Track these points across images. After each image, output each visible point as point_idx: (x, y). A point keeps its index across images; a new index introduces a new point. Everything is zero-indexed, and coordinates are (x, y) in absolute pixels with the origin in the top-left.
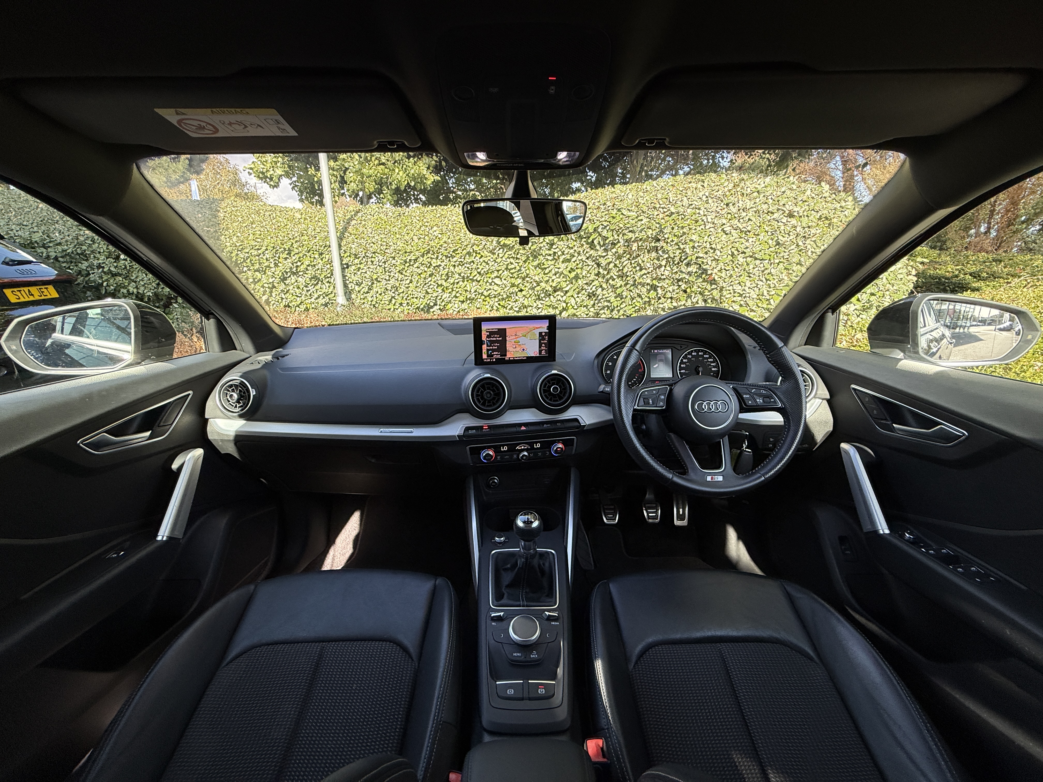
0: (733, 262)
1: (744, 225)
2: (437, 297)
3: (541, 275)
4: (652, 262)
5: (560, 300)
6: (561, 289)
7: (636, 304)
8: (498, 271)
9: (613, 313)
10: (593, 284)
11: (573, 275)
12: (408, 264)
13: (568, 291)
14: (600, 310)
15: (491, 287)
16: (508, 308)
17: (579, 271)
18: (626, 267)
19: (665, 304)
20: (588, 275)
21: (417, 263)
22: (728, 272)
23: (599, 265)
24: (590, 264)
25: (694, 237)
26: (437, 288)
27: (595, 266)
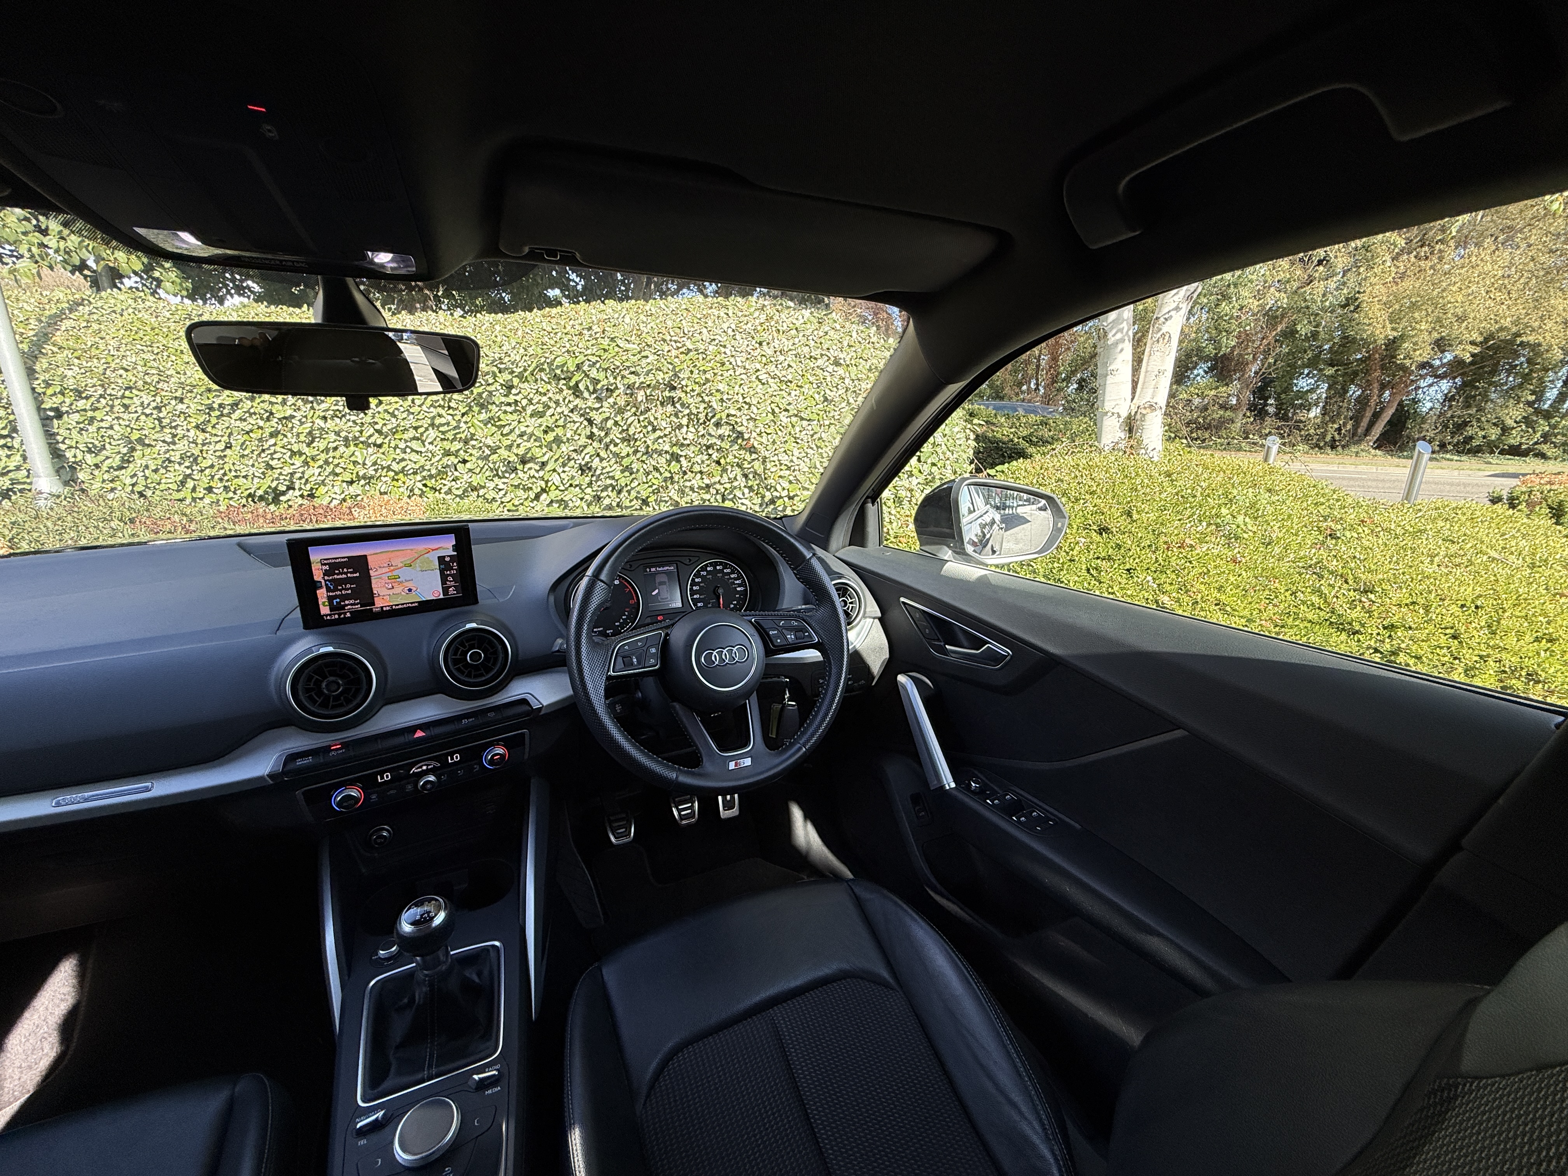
0: (775, 423)
1: (784, 373)
2: (292, 474)
3: (498, 436)
4: (668, 420)
5: (534, 476)
6: (533, 459)
7: (653, 481)
8: (416, 428)
9: (622, 496)
10: (585, 451)
11: (550, 437)
13: (547, 462)
14: (602, 491)
15: (406, 456)
16: (442, 491)
17: (560, 431)
18: (632, 427)
19: (694, 482)
20: (576, 437)
22: (770, 436)
23: (590, 422)
24: (576, 420)
25: (721, 387)
26: (291, 458)
27: (585, 423)
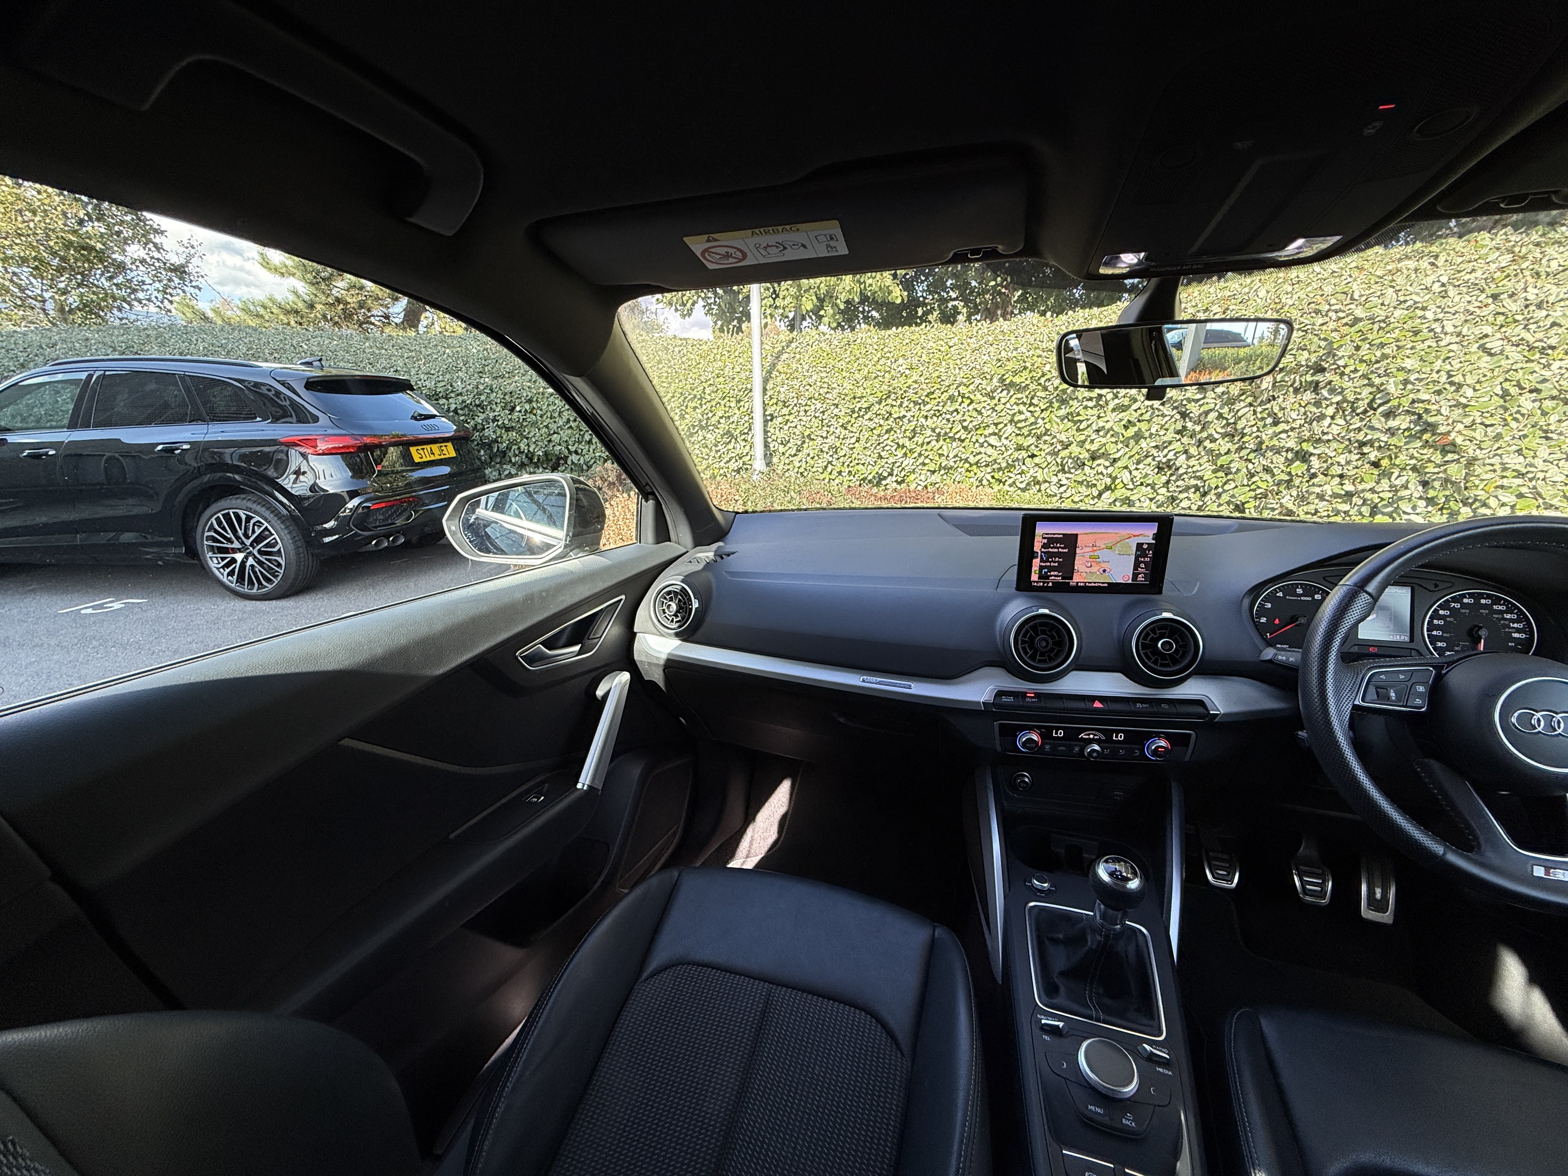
0: (1506, 409)
2: (894, 463)
3: (1073, 431)
4: (1302, 410)
5: (1102, 473)
6: (1106, 455)
7: (1260, 484)
8: (996, 425)
9: (1208, 498)
10: (1170, 448)
11: (1131, 431)
12: (856, 415)
13: (1119, 459)
14: (1180, 492)
15: (983, 450)
16: (1007, 483)
17: (1144, 426)
18: (1244, 420)
19: (1326, 487)
20: (1162, 432)
21: (870, 413)
22: (1489, 429)
23: (1184, 415)
24: (1166, 413)
25: (1408, 364)
26: (896, 450)
27: (1178, 416)
